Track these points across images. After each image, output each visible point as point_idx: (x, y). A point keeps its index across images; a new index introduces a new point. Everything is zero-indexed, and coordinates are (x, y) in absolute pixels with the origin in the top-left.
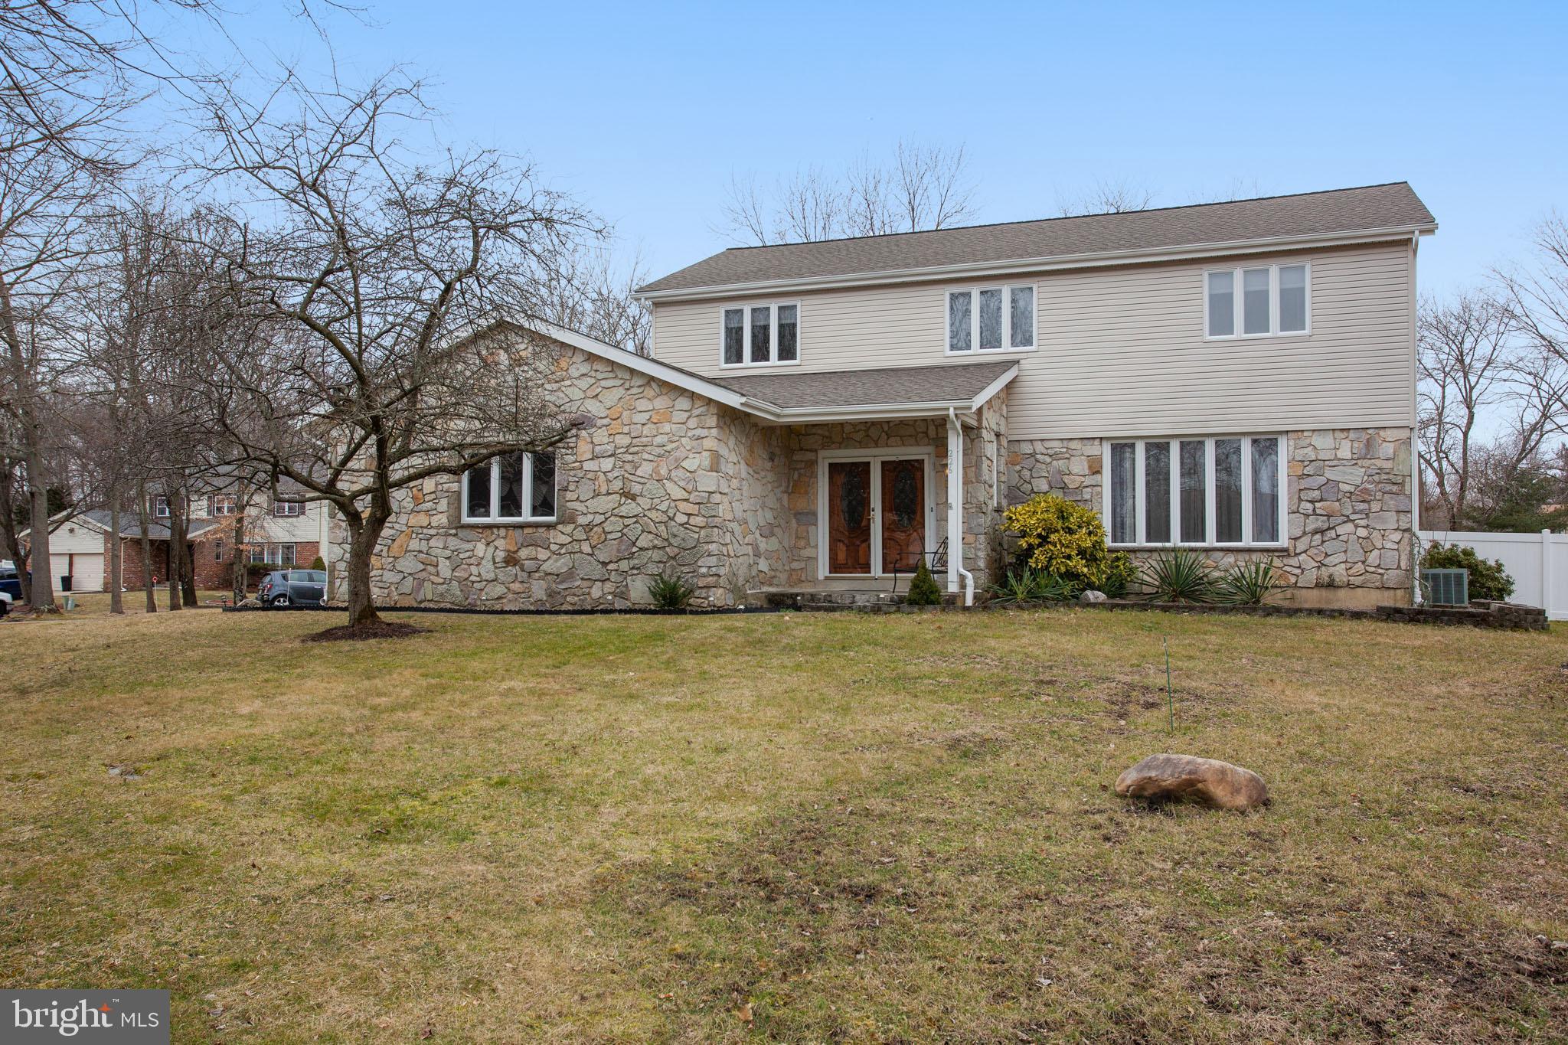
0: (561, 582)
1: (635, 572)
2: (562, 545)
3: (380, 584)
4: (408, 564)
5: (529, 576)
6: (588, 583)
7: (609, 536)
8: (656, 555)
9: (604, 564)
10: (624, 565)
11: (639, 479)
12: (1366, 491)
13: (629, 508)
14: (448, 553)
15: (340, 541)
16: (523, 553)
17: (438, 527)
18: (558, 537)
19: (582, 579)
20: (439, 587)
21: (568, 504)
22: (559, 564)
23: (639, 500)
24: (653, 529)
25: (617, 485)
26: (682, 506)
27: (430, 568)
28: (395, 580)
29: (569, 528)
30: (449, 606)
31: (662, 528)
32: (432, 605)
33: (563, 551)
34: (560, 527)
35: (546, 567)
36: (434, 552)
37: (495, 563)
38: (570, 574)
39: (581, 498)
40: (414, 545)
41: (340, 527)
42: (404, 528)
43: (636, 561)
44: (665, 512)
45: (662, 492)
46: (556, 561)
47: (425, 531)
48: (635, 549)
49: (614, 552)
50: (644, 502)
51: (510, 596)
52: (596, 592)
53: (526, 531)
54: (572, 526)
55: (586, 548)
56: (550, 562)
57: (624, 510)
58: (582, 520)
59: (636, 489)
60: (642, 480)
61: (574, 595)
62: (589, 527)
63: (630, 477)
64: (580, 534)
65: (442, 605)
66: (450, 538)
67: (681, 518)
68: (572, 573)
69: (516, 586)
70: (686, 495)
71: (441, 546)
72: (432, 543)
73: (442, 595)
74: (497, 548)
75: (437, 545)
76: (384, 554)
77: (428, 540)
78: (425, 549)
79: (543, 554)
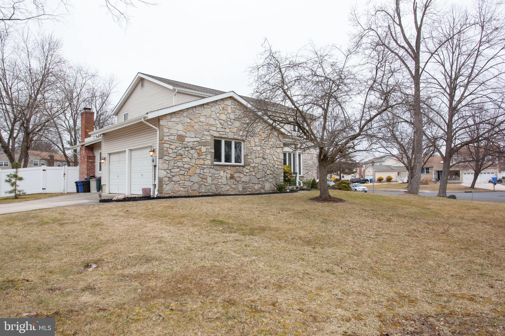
0: (247, 184)
1: (266, 181)
2: (247, 173)
3: (184, 187)
4: (196, 179)
5: (238, 183)
6: (254, 185)
7: (260, 170)
8: (271, 176)
9: (258, 179)
10: (263, 179)
11: (266, 154)
12: (312, 165)
13: (264, 162)
14: (211, 175)
15: (166, 169)
16: (236, 175)
17: (208, 165)
18: (246, 170)
19: (252, 183)
20: (208, 187)
21: (248, 160)
22: (246, 179)
23: (267, 160)
24: (270, 169)
25: (261, 155)
26: (277, 163)
27: (204, 180)
28: (190, 185)
29: (248, 167)
30: (211, 194)
31: (272, 169)
32: (204, 194)
33: (247, 175)
34: (246, 167)
35: (243, 180)
36: (205, 174)
37: (227, 178)
38: (249, 182)
39: (252, 158)
40: (198, 171)
41: (166, 163)
42: (194, 165)
43: (267, 178)
44: (273, 164)
45: (272, 158)
46: (246, 178)
47: (203, 166)
48: (266, 174)
49: (261, 175)
50: (268, 160)
51: (231, 189)
52: (256, 187)
53: (237, 168)
54: (249, 167)
55: (254, 174)
56: (244, 178)
57: (263, 163)
58: (253, 165)
59: (266, 157)
60: (267, 154)
61: (250, 188)
62: (254, 167)
63: (264, 153)
64: (252, 169)
65: (208, 194)
66: (211, 169)
67: (276, 166)
68: (250, 182)
69: (234, 186)
70: (277, 160)
71: (208, 172)
72: (205, 171)
73: (208, 190)
74: (227, 173)
75: (207, 171)
76: (186, 174)
77: (203, 169)
78: (202, 173)
79: (242, 175)
